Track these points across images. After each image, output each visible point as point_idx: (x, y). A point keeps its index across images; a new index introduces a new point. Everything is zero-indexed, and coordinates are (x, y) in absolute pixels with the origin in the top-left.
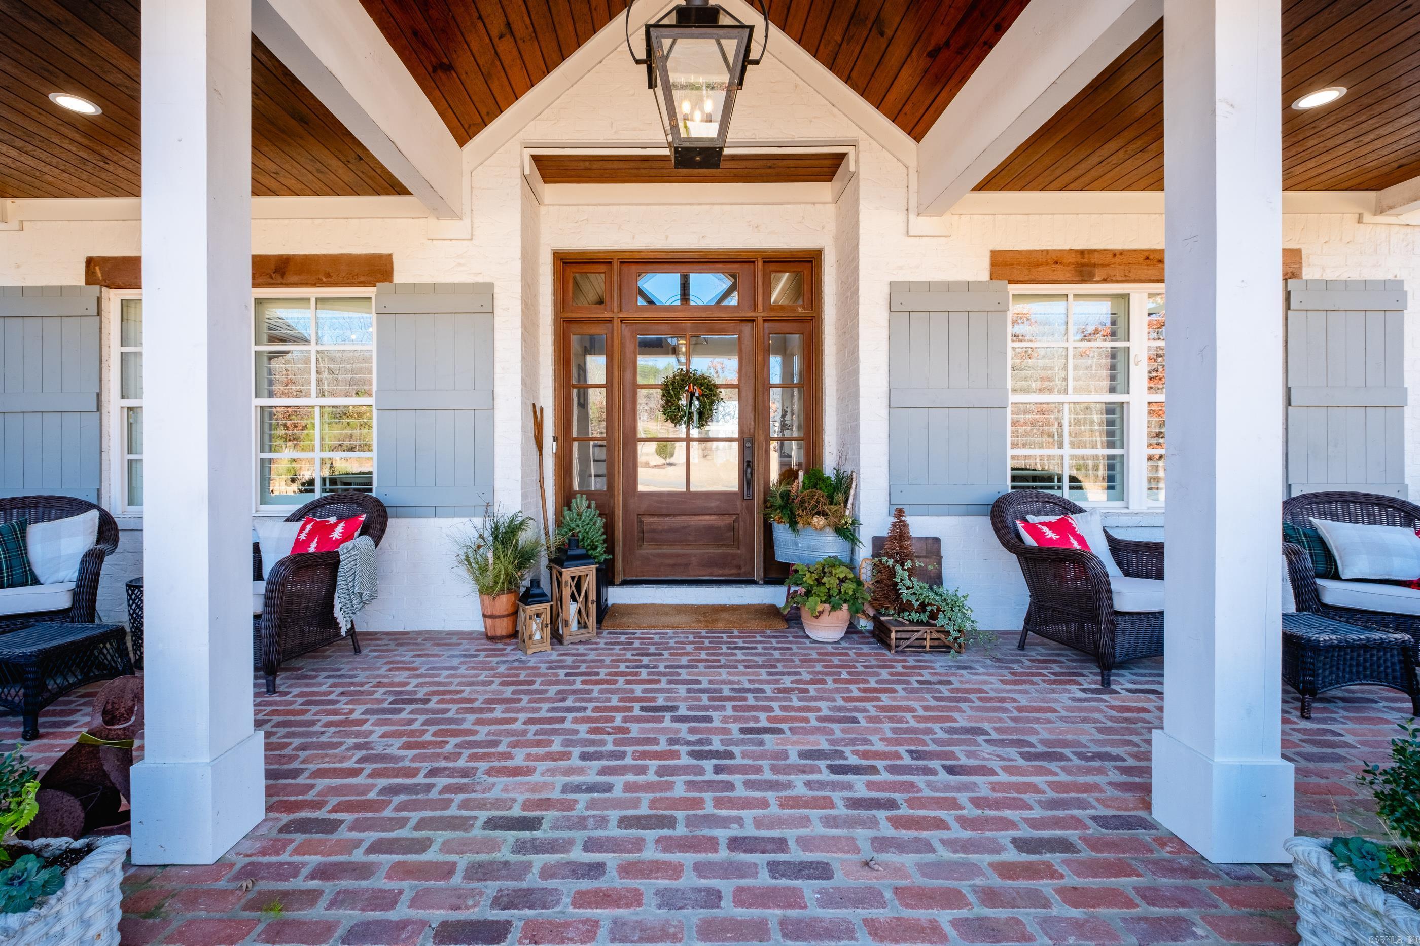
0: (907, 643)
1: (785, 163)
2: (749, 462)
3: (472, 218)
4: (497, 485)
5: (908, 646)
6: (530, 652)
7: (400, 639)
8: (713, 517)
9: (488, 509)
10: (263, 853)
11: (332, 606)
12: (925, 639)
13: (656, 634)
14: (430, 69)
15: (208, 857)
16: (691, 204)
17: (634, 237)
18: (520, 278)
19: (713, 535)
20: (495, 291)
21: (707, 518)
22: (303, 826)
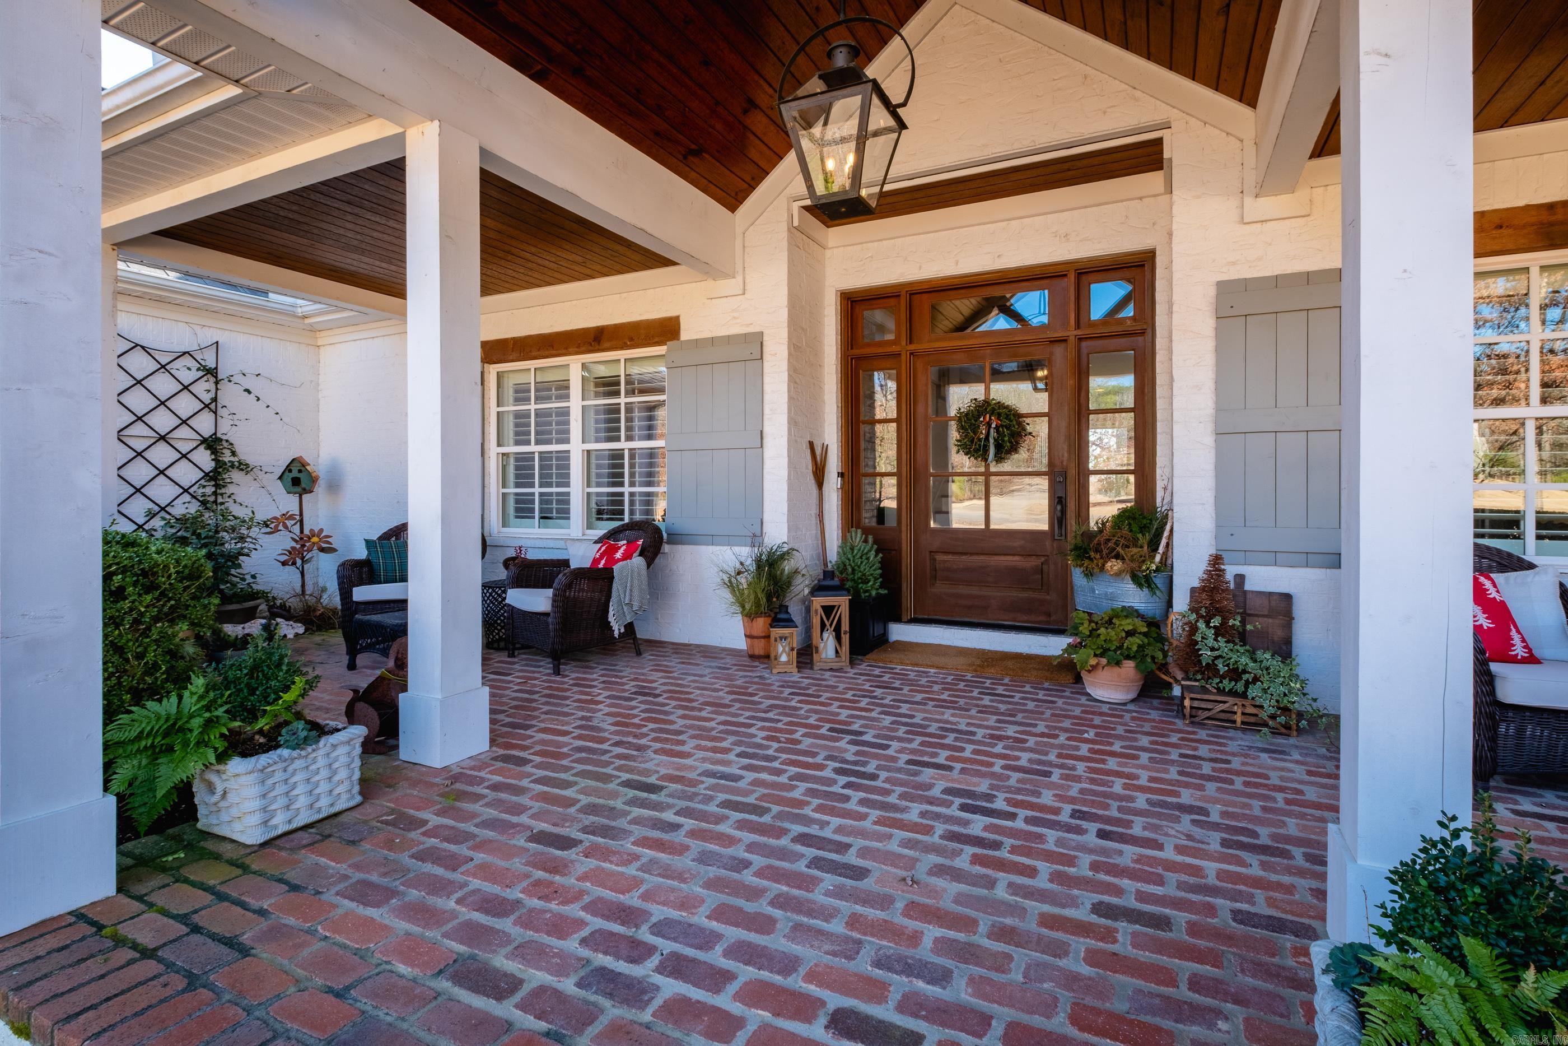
0: (1207, 714)
1: (1085, 162)
2: (1060, 498)
3: (744, 274)
4: (766, 517)
5: (1208, 718)
6: (775, 671)
7: (683, 650)
8: (1016, 558)
9: (756, 538)
10: (472, 769)
11: (608, 612)
12: (1235, 713)
13: (912, 671)
14: (681, 157)
15: (437, 763)
16: (984, 224)
17: (920, 268)
18: (786, 325)
19: (1018, 578)
20: (765, 338)
21: (1010, 558)
22: (506, 759)
